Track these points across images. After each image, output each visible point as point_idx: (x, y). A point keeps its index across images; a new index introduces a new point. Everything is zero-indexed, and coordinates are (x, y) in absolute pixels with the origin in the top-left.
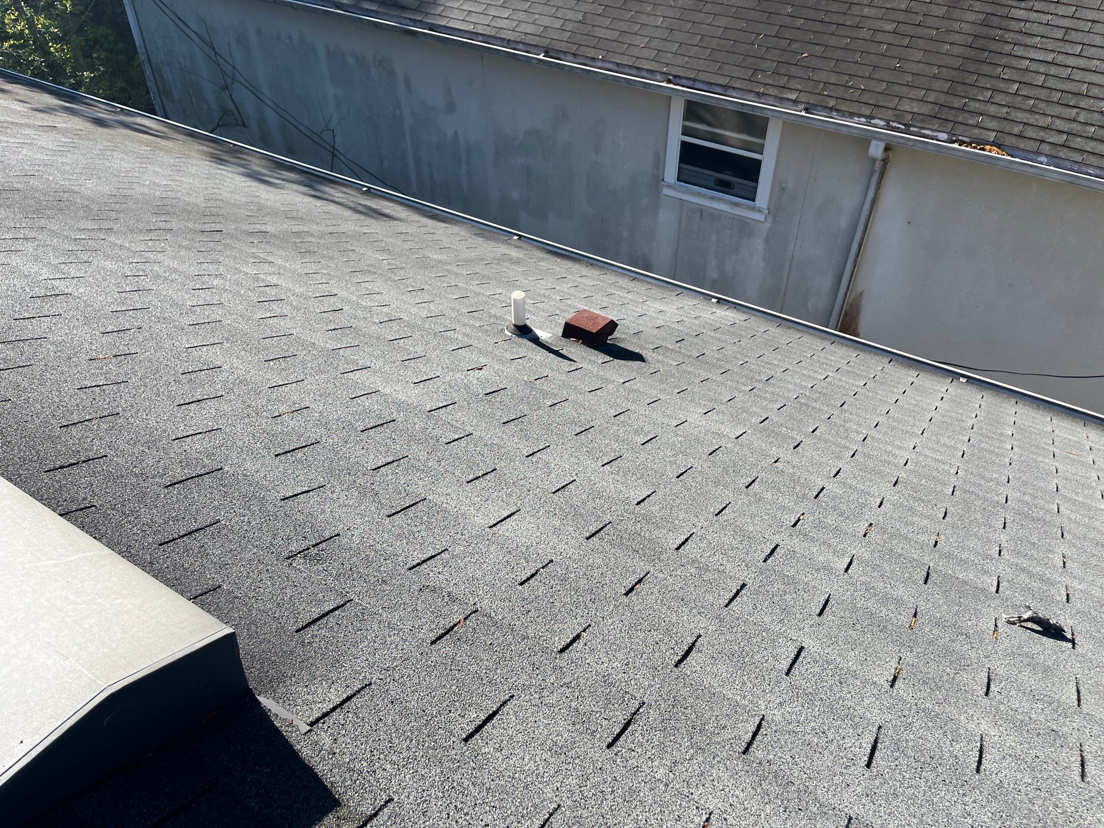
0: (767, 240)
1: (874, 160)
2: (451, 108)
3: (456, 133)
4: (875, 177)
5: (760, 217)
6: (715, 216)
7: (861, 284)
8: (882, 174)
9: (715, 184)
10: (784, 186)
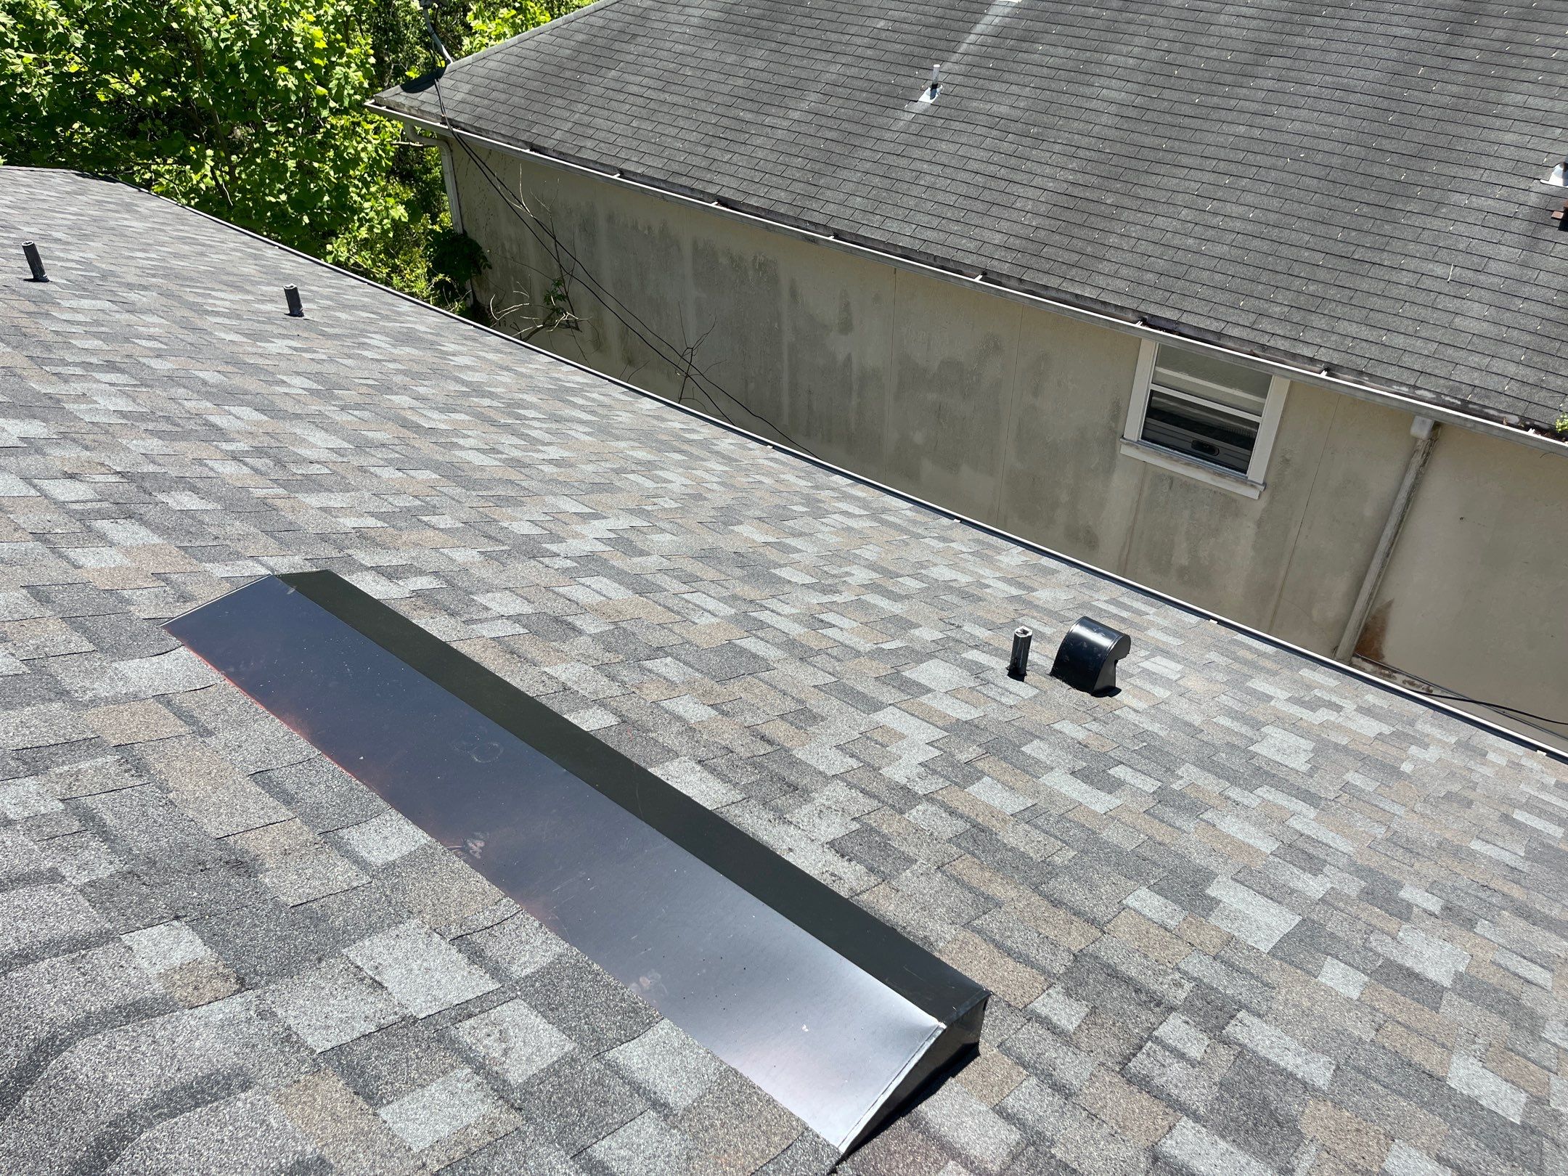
0: (1259, 524)
1: (1416, 439)
2: (846, 327)
3: (849, 358)
4: (1418, 459)
5: (1253, 494)
6: (1190, 486)
7: (1389, 593)
8: (1427, 455)
9: (1194, 447)
10: (1288, 457)
